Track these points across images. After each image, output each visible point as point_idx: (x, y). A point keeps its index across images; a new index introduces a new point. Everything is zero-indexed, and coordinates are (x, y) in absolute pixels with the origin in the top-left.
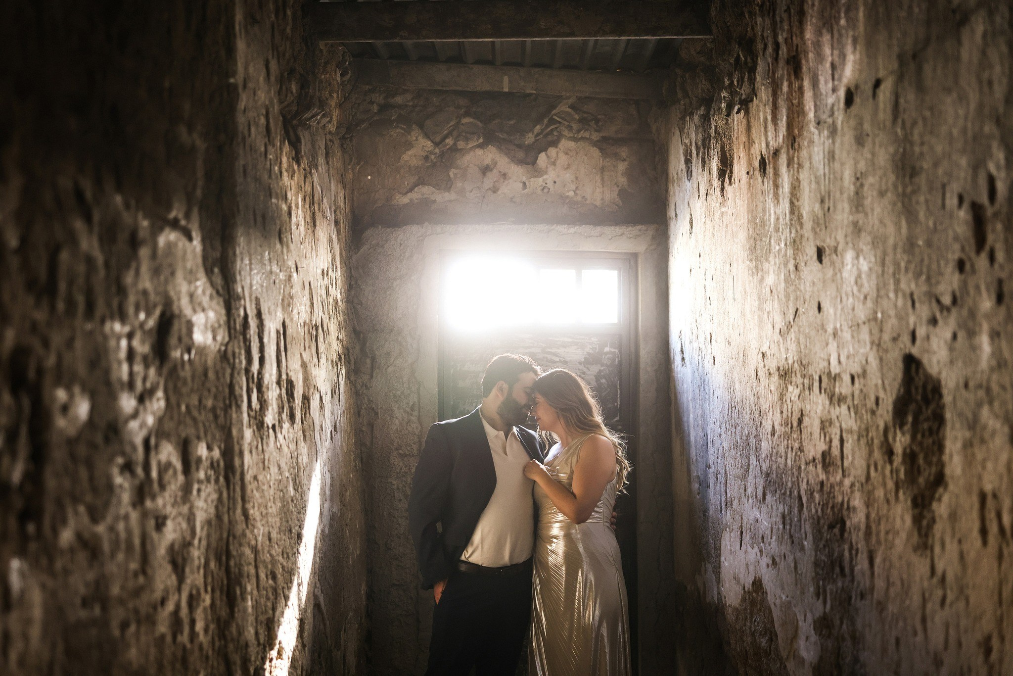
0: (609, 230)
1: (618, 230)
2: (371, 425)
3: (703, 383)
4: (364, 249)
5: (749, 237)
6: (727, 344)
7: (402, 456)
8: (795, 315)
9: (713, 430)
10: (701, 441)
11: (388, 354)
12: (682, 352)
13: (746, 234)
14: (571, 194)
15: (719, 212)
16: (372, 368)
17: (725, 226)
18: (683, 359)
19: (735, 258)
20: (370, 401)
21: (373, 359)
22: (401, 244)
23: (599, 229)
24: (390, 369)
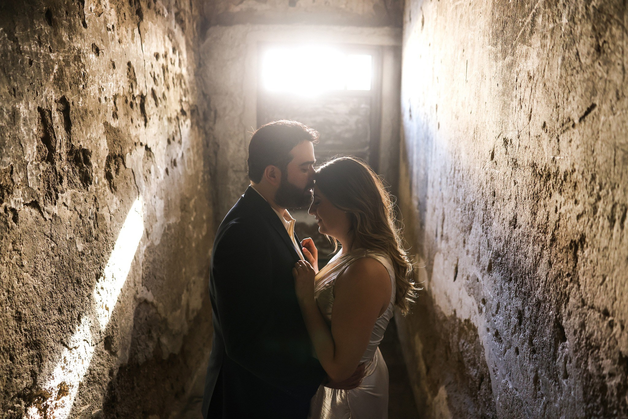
0: (367, 30)
1: (371, 30)
2: (216, 153)
3: (427, 138)
4: (208, 40)
5: (494, 21)
6: (454, 117)
7: (236, 172)
8: (586, 113)
9: (434, 175)
10: (422, 177)
11: (225, 109)
12: (410, 111)
13: (489, 18)
14: (343, 6)
15: (453, 6)
16: (215, 117)
17: (459, 16)
18: (411, 116)
19: (470, 44)
20: (214, 138)
21: (216, 112)
22: (232, 37)
23: (360, 29)
24: (227, 118)
